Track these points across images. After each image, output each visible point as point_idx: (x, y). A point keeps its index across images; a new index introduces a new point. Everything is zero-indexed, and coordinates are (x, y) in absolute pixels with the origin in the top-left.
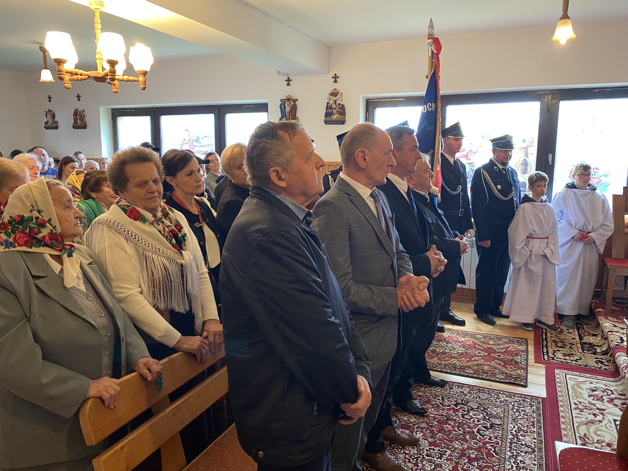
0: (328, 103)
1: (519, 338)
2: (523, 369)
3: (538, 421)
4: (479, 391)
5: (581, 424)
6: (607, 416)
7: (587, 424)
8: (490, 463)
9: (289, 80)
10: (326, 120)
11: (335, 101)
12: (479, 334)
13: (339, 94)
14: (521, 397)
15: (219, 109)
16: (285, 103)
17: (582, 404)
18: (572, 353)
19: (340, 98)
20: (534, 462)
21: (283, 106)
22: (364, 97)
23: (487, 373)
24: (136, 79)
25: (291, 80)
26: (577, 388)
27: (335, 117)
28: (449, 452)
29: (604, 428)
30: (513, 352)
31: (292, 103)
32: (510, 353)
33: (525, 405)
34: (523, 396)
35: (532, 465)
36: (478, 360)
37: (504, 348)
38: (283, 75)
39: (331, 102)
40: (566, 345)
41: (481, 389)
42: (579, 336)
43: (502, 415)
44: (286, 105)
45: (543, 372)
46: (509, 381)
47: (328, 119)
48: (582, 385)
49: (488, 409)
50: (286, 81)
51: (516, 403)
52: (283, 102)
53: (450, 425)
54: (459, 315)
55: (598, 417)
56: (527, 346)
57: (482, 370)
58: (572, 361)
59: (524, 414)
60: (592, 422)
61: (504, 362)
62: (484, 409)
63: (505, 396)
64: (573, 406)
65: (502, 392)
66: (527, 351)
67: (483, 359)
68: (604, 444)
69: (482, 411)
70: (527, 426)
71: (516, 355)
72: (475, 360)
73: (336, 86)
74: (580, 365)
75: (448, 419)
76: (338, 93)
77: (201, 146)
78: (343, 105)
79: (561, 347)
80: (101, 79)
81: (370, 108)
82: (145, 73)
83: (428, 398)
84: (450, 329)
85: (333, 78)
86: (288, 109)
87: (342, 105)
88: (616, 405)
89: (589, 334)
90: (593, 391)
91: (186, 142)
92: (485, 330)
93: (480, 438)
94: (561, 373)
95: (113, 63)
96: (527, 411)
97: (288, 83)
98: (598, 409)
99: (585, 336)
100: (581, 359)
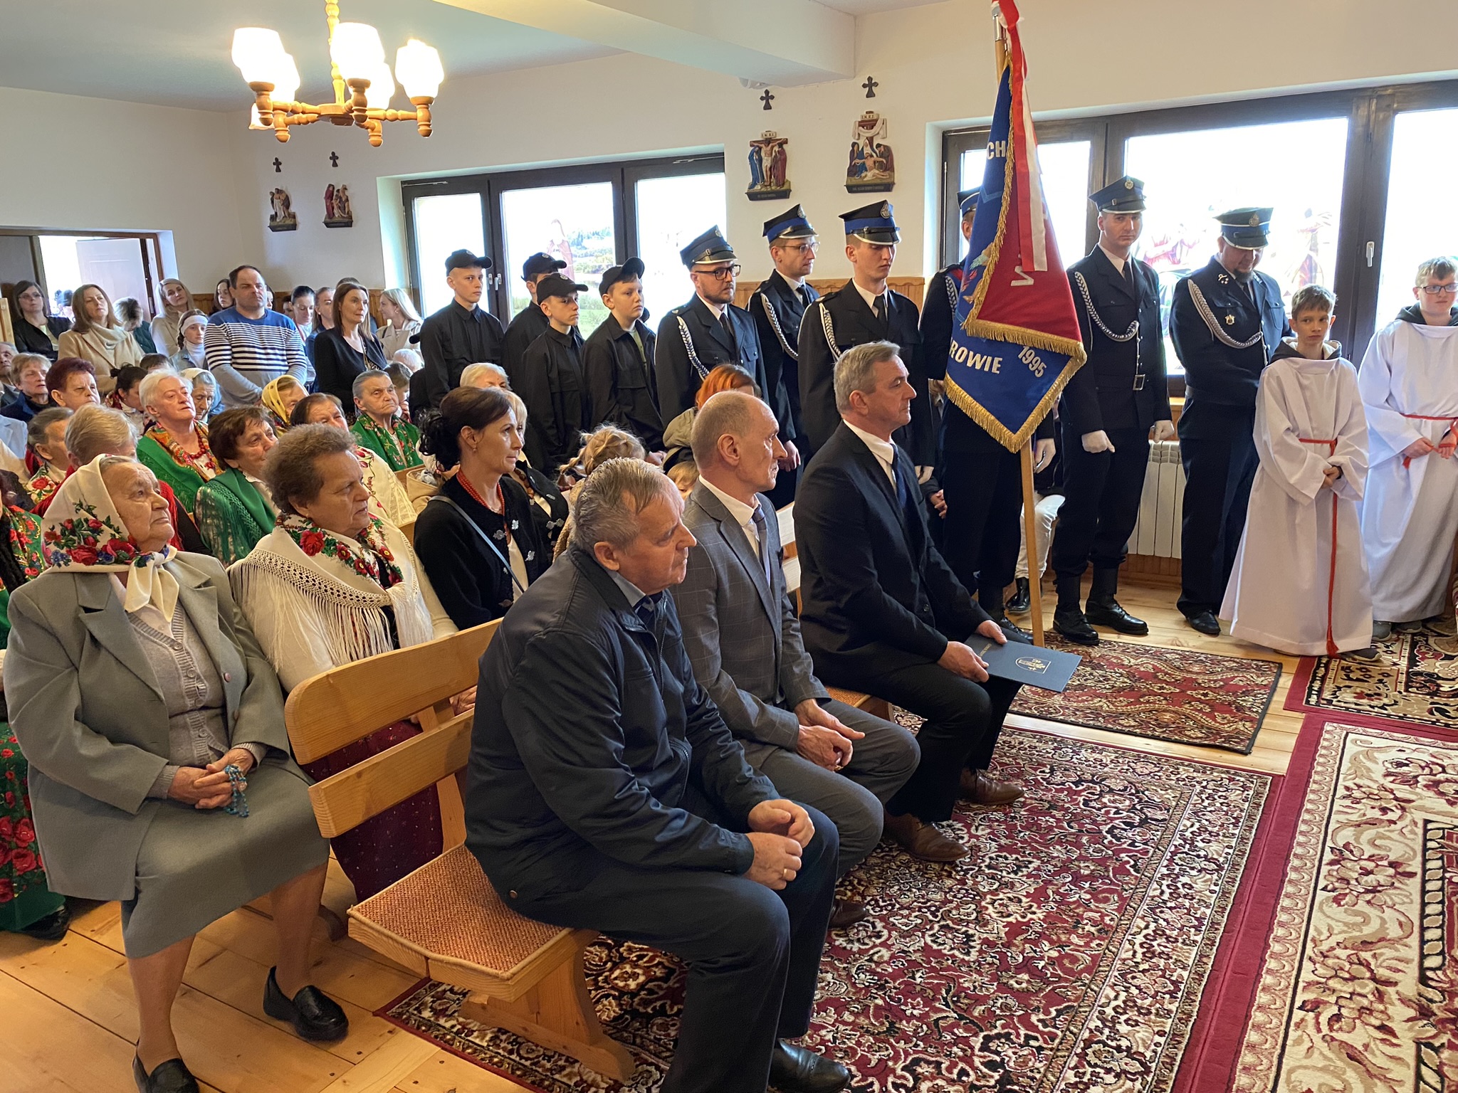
0: (854, 144)
1: (1263, 661)
2: (1251, 721)
3: (1250, 817)
4: (1138, 758)
5: (1343, 825)
6: (1411, 813)
7: (1359, 826)
8: (1118, 886)
9: (768, 97)
10: (850, 183)
11: (871, 140)
12: (1174, 652)
13: (879, 123)
14: (1228, 772)
15: (622, 170)
16: (760, 148)
17: (1363, 790)
18: (1378, 691)
19: (881, 132)
20: (1213, 887)
21: (755, 157)
22: (938, 128)
23: (1167, 726)
24: (411, 114)
25: (772, 97)
26: (1364, 761)
27: (869, 176)
28: (1037, 863)
29: (1395, 835)
30: (1241, 687)
31: (776, 149)
32: (1234, 690)
33: (1231, 787)
34: (1232, 772)
35: (1207, 893)
36: (1154, 703)
37: (1221, 680)
38: (753, 86)
39: (861, 143)
40: (1371, 677)
41: (1142, 755)
42: (1409, 658)
43: (1174, 803)
44: (763, 154)
45: (1298, 727)
46: (1212, 743)
47: (856, 180)
48: (1376, 754)
49: (1146, 793)
50: (762, 98)
51: (1211, 783)
52: (757, 148)
53: (1053, 817)
54: (1134, 614)
55: (1389, 813)
56: (1278, 676)
57: (1156, 720)
58: (1373, 707)
59: (1221, 804)
60: (1373, 823)
61: (1211, 707)
62: (1138, 792)
63: (1192, 770)
64: (1341, 791)
65: (1186, 763)
66: (1273, 688)
67: (1165, 699)
68: (1385, 863)
69: (1132, 794)
70: (1222, 825)
71: (1246, 693)
72: (1148, 702)
73: (872, 105)
74: (1389, 716)
75: (1053, 806)
76: (876, 120)
77: (586, 256)
78: (887, 149)
79: (1358, 680)
80: (342, 120)
81: (951, 151)
82: (427, 102)
83: (1019, 768)
84: (1110, 643)
85: (864, 86)
86: (767, 162)
87: (885, 146)
88: (1442, 794)
89: (1437, 656)
90: (1400, 765)
91: (556, 247)
92: (1191, 644)
93: (1111, 842)
94: (1338, 730)
95: (360, 86)
96: (1232, 797)
97: (767, 103)
98: (1396, 799)
99: (1423, 659)
100: (1396, 703)
